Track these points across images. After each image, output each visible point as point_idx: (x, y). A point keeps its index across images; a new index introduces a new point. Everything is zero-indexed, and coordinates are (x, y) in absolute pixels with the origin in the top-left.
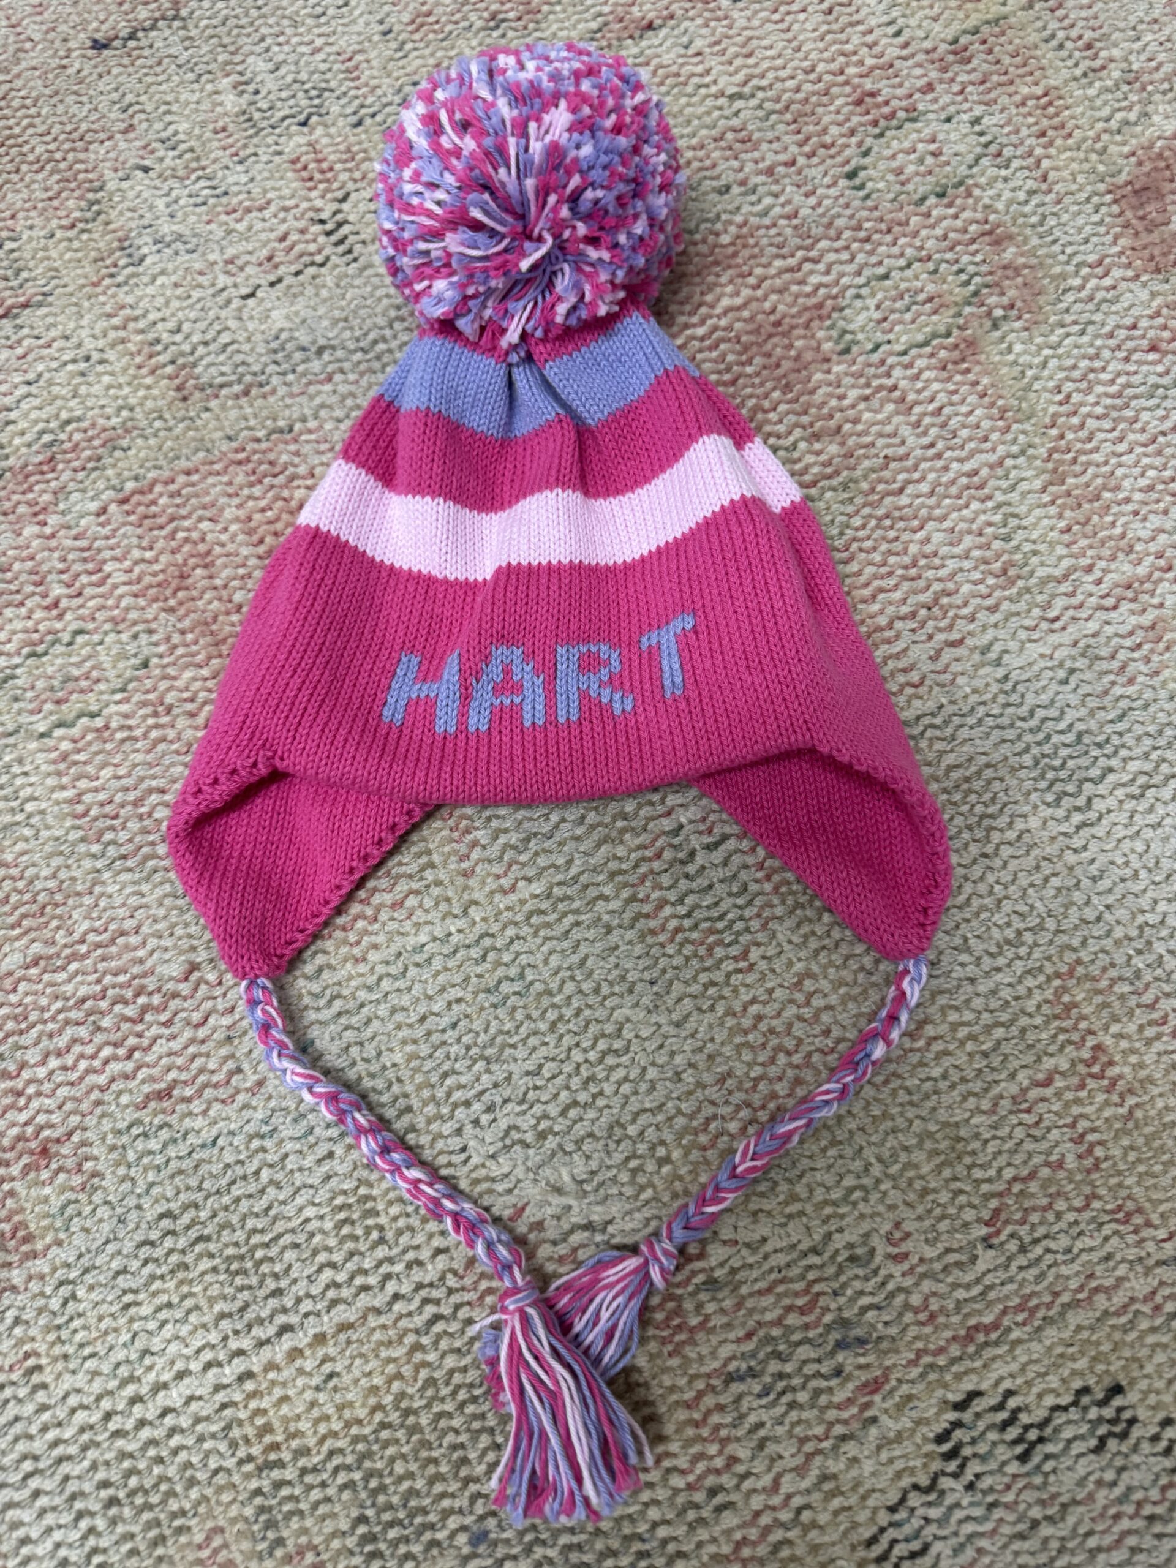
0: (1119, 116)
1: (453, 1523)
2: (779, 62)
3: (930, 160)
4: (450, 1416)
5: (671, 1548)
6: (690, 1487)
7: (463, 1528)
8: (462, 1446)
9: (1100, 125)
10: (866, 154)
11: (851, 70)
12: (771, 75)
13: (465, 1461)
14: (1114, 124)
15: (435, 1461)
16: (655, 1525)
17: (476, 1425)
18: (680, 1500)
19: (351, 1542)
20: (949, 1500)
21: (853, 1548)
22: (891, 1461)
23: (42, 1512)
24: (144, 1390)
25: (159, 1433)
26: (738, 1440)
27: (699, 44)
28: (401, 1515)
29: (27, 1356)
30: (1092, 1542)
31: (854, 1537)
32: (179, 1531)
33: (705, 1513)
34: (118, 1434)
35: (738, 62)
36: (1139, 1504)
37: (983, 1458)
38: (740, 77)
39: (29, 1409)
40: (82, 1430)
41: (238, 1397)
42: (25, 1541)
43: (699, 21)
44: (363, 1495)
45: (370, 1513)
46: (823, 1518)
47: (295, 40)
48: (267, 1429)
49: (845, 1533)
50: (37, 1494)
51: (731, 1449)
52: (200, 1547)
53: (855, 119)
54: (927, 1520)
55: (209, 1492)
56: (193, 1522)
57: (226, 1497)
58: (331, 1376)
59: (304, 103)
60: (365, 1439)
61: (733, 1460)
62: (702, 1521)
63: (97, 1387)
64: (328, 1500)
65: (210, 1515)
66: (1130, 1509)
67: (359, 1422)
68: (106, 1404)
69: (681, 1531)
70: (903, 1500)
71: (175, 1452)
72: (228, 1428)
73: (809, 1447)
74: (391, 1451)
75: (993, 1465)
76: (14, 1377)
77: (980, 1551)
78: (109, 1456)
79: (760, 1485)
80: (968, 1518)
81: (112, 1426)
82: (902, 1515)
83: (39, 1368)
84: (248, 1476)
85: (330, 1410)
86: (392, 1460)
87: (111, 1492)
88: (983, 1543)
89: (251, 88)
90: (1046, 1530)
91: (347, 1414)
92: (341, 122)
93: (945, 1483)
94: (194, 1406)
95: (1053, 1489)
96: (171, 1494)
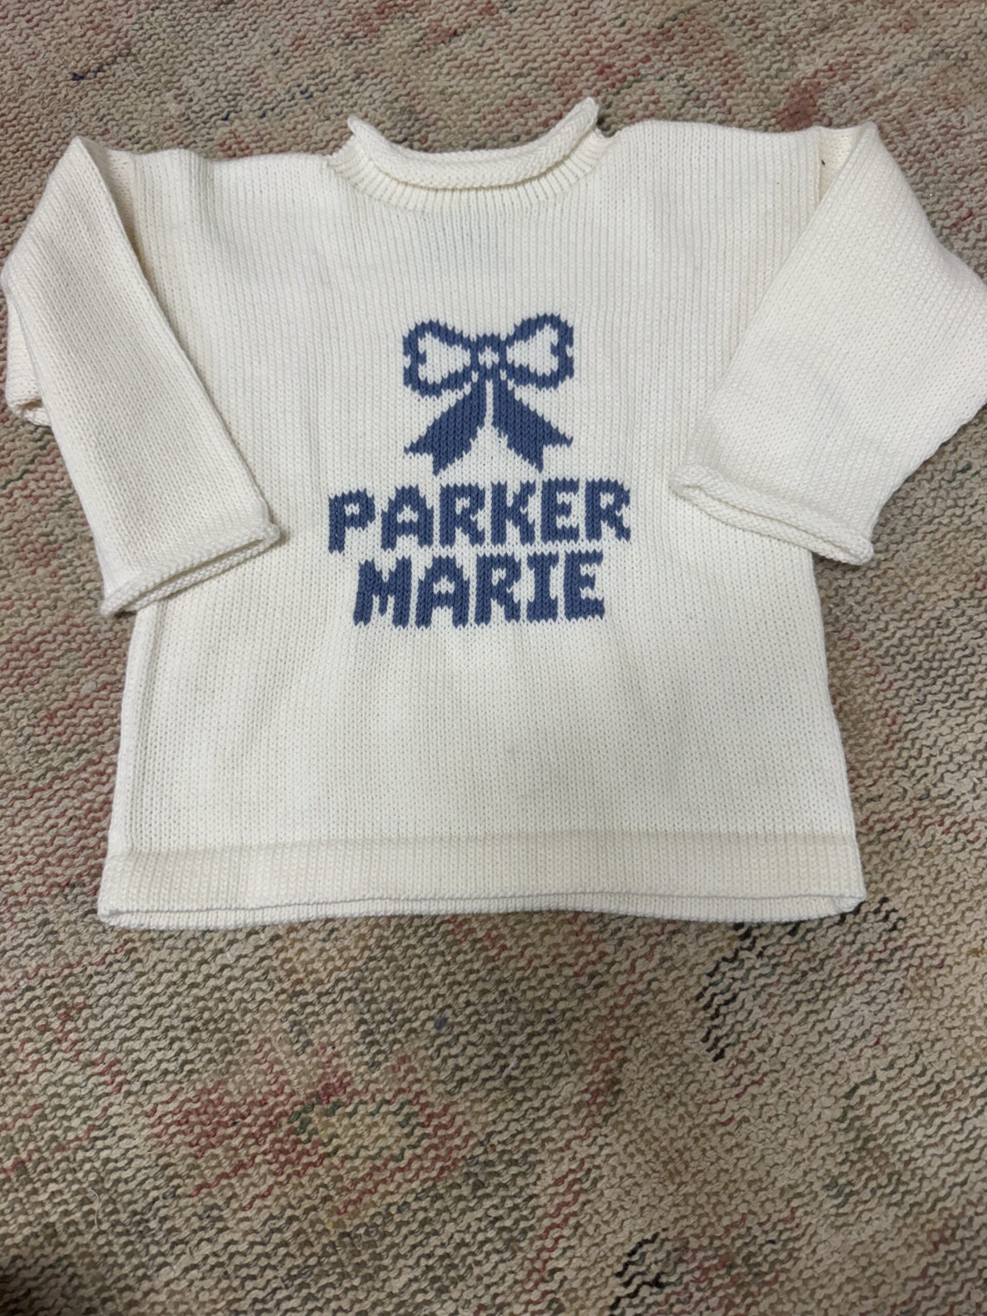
0: (775, 66)
1: (423, 1015)
2: (545, 50)
3: (652, 107)
4: (414, 947)
5: (568, 1015)
6: (576, 975)
7: (430, 1018)
8: (424, 966)
9: (764, 73)
10: (609, 106)
11: (594, 52)
12: (540, 59)
13: (427, 975)
14: (772, 72)
15: (408, 978)
16: (556, 1002)
17: (432, 951)
18: (571, 984)
19: (356, 1037)
20: (747, 964)
21: (688, 1002)
22: (706, 944)
23: (146, 1043)
24: (207, 955)
25: (220, 982)
26: (605, 941)
27: (489, 42)
28: (388, 1015)
29: (126, 942)
30: (842, 981)
31: (687, 995)
32: (241, 1043)
33: (589, 990)
34: (193, 985)
35: (517, 52)
36: (871, 954)
37: (767, 937)
38: (519, 63)
39: (131, 976)
40: (168, 986)
41: (271, 952)
42: (138, 1061)
43: (488, 28)
44: (362, 1005)
45: (367, 1016)
46: (666, 986)
47: (213, 63)
48: (293, 971)
49: (681, 994)
50: (142, 1030)
51: (601, 947)
52: (256, 1052)
53: (599, 84)
54: (734, 979)
55: (257, 1016)
56: (249, 1037)
57: (270, 1018)
58: (332, 931)
59: (224, 105)
60: (358, 969)
61: (603, 954)
62: (587, 996)
63: (175, 957)
64: (338, 1011)
65: (261, 1031)
66: (864, 957)
67: (354, 959)
68: (183, 967)
69: (574, 1003)
70: (717, 968)
71: (232, 993)
72: (266, 973)
73: (652, 941)
74: (377, 974)
75: (773, 940)
76: (118, 957)
77: (771, 995)
78: (188, 1001)
79: (622, 969)
80: (761, 976)
81: (188, 981)
82: (717, 977)
83: (135, 949)
84: (283, 1003)
85: (334, 953)
86: (379, 981)
87: (192, 1023)
88: (772, 990)
89: (187, 97)
90: (812, 977)
91: (345, 954)
92: (251, 115)
93: (743, 954)
94: (242, 962)
95: (814, 950)
96: (232, 1020)
